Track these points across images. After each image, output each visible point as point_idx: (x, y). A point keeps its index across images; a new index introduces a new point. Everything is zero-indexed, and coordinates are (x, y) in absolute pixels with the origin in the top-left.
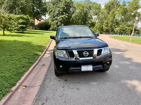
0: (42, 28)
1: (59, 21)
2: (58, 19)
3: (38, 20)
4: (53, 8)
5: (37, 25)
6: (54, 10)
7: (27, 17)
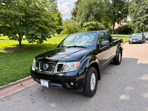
0: (121, 32)
1: (142, 21)
2: (141, 19)
3: (118, 23)
4: (136, 7)
5: (116, 29)
6: (137, 9)
7: (97, 23)
